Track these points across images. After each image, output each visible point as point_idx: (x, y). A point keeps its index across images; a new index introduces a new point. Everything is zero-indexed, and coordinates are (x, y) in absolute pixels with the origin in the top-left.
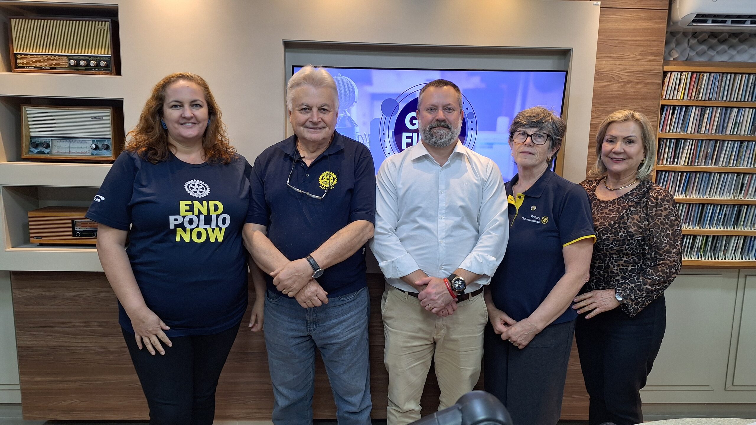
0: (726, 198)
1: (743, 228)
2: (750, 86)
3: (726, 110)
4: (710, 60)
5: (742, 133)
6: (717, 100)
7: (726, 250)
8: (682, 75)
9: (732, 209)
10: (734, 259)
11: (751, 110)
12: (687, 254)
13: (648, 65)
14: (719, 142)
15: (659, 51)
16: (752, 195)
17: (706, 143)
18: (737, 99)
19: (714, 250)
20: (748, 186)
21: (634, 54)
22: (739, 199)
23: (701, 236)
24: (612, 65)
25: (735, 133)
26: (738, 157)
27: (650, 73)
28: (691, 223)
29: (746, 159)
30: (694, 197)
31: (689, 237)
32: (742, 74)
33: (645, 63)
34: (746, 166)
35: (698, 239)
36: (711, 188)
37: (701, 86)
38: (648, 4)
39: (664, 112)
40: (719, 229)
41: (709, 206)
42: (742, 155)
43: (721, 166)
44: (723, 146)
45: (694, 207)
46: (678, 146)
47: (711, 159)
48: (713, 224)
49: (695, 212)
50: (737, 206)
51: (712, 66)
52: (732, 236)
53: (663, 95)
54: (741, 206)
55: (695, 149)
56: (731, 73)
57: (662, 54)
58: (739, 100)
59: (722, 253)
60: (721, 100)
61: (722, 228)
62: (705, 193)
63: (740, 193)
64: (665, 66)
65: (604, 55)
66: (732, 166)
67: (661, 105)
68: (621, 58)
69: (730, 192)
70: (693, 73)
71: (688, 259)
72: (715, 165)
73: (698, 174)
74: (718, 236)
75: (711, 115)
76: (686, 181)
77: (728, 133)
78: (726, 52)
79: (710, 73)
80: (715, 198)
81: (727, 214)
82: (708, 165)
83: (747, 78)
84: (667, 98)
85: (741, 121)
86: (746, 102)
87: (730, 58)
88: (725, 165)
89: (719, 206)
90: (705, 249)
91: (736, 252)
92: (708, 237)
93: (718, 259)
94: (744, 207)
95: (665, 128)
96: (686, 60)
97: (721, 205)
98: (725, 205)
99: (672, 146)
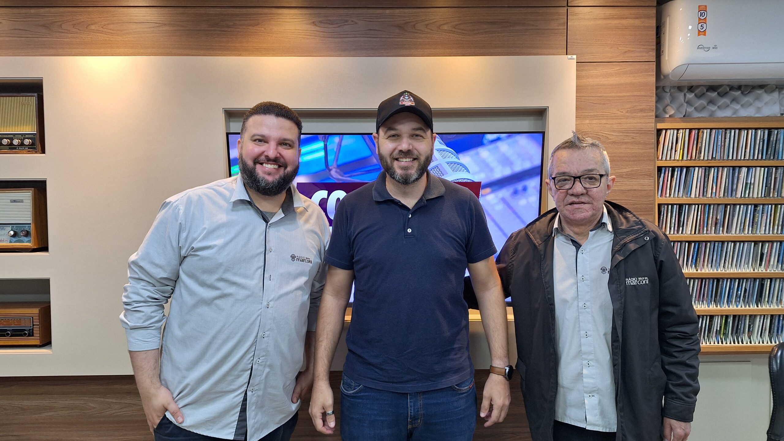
0: (744, 271)
1: (768, 306)
2: (758, 142)
3: (734, 170)
4: (711, 116)
5: (755, 196)
6: (722, 159)
7: (750, 332)
8: (679, 132)
9: (752, 283)
10: (761, 342)
11: (763, 169)
12: (704, 337)
13: (638, 123)
14: (729, 207)
15: (648, 106)
16: (775, 266)
17: (714, 208)
18: (744, 157)
19: (736, 332)
20: (769, 255)
21: (620, 112)
22: (760, 271)
23: (720, 316)
24: (597, 124)
25: (747, 196)
26: (753, 223)
27: (641, 132)
28: (705, 302)
29: (763, 224)
30: (707, 270)
31: (705, 317)
32: (748, 129)
33: (635, 121)
34: (763, 233)
35: (716, 320)
36: (725, 260)
37: (702, 144)
38: (632, 57)
39: (662, 175)
40: (739, 307)
41: (725, 280)
42: (758, 220)
43: (734, 234)
44: (734, 210)
45: (707, 283)
46: (682, 212)
47: (722, 226)
48: (731, 302)
49: (708, 287)
50: (758, 280)
51: (714, 121)
52: (755, 316)
53: (659, 156)
54: (763, 279)
55: (702, 215)
56: (735, 129)
57: (653, 111)
58: (747, 158)
59: (746, 335)
60: (727, 159)
61: (743, 306)
62: (719, 265)
63: (760, 265)
64: (658, 124)
65: (586, 114)
66: (747, 234)
67: (658, 167)
68: (607, 116)
69: (748, 264)
70: (691, 130)
71: (706, 344)
72: (727, 232)
73: (709, 244)
74: (739, 316)
75: (717, 177)
76: (696, 253)
77: (739, 195)
78: (728, 106)
79: (711, 129)
80: (732, 271)
81: (748, 289)
82: (719, 234)
83: (753, 133)
84: (664, 159)
85: (753, 182)
86: (756, 160)
87: (734, 114)
88: (739, 232)
89: (737, 280)
90: (726, 332)
91: (763, 334)
92: (727, 317)
93: (742, 343)
94: (766, 280)
95: (664, 192)
96: (684, 116)
97: (739, 279)
98: (743, 279)
99: (674, 213)
